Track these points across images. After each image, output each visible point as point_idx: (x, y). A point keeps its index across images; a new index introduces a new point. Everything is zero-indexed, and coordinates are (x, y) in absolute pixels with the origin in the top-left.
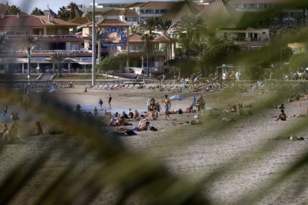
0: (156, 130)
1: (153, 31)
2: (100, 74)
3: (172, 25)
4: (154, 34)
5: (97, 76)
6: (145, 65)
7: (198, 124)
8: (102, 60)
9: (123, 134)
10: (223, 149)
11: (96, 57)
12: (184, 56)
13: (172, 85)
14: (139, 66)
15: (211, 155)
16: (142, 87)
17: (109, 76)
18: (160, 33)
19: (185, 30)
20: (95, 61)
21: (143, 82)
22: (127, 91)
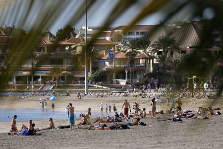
0: (145, 125)
1: (134, 50)
2: (91, 85)
3: (151, 45)
4: (135, 52)
5: (89, 86)
6: (129, 77)
7: (178, 120)
8: (93, 73)
9: (119, 128)
10: (201, 138)
11: (88, 71)
12: (161, 70)
13: (151, 93)
14: (124, 78)
15: (192, 143)
16: (127, 95)
17: (98, 86)
18: (141, 51)
19: (161, 49)
20: (87, 74)
21: (128, 91)
22: (115, 99)
